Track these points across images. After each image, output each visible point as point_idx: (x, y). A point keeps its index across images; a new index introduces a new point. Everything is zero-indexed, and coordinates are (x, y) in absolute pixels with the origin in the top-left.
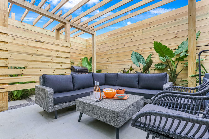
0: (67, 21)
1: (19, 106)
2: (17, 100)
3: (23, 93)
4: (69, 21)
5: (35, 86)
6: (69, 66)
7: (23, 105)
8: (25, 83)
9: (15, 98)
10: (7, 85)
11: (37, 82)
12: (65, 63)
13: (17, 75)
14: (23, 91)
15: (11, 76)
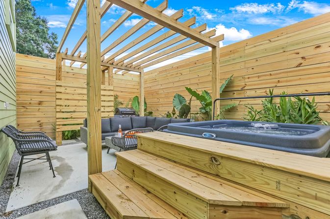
0: (110, 64)
1: (70, 144)
2: (67, 139)
3: (72, 134)
4: (112, 64)
5: (81, 128)
6: (113, 109)
7: (72, 143)
8: (74, 124)
9: (66, 138)
10: (61, 126)
11: (81, 124)
12: (109, 106)
13: (67, 118)
14: (72, 131)
15: (63, 118)
